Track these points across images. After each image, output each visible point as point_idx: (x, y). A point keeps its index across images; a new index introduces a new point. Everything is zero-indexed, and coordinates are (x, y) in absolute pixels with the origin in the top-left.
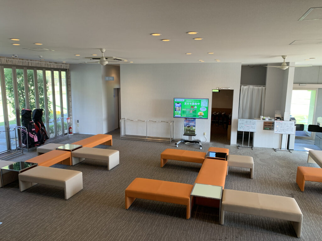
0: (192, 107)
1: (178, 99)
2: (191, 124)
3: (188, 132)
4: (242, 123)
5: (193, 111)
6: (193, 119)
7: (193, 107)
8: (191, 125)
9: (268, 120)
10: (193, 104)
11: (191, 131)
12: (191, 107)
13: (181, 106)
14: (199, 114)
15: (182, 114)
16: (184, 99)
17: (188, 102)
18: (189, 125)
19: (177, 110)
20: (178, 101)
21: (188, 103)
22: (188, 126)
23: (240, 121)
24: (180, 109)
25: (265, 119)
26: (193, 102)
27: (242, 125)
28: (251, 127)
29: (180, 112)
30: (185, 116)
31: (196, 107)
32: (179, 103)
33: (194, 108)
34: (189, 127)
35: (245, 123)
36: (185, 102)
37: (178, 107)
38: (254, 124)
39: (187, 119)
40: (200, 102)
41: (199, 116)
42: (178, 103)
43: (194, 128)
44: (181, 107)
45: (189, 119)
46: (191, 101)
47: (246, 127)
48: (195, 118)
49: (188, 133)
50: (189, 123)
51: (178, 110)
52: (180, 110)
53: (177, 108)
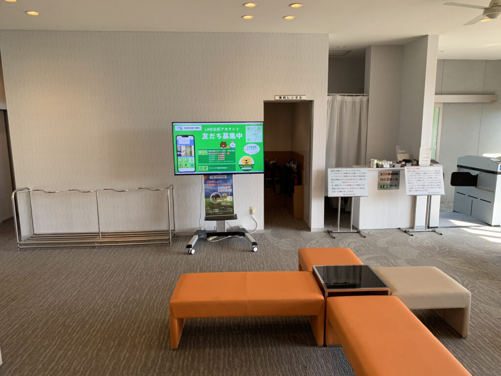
0: (224, 144)
1: (184, 125)
2: (222, 189)
3: (217, 211)
4: (336, 178)
5: (226, 155)
6: (226, 177)
7: (225, 146)
8: (222, 193)
9: (388, 166)
10: (225, 137)
11: (221, 206)
12: (221, 146)
13: (193, 142)
14: (241, 162)
15: (197, 164)
16: (200, 126)
17: (213, 132)
18: (217, 191)
19: (183, 154)
20: (183, 130)
21: (211, 135)
22: (213, 194)
23: (332, 174)
24: (191, 152)
25: (382, 166)
26: (224, 131)
27: (337, 182)
28: (355, 187)
29: (191, 160)
30: (205, 169)
31: (232, 145)
32: (187, 136)
33: (228, 147)
34: (217, 196)
35: (343, 178)
36: (203, 131)
37: (186, 146)
38: (362, 177)
39: (211, 177)
40: (243, 131)
41: (243, 166)
42: (183, 136)
43: (229, 199)
44: (193, 147)
45: (215, 177)
46: (219, 129)
47: (346, 187)
48: (232, 174)
49: (215, 214)
50: (217, 187)
51: (186, 155)
52: (191, 155)
53: (183, 148)
